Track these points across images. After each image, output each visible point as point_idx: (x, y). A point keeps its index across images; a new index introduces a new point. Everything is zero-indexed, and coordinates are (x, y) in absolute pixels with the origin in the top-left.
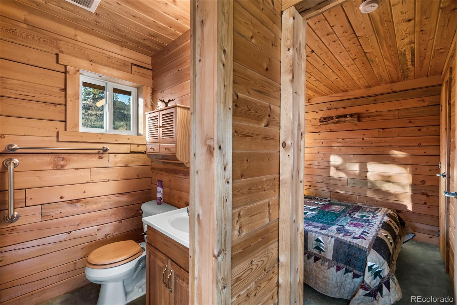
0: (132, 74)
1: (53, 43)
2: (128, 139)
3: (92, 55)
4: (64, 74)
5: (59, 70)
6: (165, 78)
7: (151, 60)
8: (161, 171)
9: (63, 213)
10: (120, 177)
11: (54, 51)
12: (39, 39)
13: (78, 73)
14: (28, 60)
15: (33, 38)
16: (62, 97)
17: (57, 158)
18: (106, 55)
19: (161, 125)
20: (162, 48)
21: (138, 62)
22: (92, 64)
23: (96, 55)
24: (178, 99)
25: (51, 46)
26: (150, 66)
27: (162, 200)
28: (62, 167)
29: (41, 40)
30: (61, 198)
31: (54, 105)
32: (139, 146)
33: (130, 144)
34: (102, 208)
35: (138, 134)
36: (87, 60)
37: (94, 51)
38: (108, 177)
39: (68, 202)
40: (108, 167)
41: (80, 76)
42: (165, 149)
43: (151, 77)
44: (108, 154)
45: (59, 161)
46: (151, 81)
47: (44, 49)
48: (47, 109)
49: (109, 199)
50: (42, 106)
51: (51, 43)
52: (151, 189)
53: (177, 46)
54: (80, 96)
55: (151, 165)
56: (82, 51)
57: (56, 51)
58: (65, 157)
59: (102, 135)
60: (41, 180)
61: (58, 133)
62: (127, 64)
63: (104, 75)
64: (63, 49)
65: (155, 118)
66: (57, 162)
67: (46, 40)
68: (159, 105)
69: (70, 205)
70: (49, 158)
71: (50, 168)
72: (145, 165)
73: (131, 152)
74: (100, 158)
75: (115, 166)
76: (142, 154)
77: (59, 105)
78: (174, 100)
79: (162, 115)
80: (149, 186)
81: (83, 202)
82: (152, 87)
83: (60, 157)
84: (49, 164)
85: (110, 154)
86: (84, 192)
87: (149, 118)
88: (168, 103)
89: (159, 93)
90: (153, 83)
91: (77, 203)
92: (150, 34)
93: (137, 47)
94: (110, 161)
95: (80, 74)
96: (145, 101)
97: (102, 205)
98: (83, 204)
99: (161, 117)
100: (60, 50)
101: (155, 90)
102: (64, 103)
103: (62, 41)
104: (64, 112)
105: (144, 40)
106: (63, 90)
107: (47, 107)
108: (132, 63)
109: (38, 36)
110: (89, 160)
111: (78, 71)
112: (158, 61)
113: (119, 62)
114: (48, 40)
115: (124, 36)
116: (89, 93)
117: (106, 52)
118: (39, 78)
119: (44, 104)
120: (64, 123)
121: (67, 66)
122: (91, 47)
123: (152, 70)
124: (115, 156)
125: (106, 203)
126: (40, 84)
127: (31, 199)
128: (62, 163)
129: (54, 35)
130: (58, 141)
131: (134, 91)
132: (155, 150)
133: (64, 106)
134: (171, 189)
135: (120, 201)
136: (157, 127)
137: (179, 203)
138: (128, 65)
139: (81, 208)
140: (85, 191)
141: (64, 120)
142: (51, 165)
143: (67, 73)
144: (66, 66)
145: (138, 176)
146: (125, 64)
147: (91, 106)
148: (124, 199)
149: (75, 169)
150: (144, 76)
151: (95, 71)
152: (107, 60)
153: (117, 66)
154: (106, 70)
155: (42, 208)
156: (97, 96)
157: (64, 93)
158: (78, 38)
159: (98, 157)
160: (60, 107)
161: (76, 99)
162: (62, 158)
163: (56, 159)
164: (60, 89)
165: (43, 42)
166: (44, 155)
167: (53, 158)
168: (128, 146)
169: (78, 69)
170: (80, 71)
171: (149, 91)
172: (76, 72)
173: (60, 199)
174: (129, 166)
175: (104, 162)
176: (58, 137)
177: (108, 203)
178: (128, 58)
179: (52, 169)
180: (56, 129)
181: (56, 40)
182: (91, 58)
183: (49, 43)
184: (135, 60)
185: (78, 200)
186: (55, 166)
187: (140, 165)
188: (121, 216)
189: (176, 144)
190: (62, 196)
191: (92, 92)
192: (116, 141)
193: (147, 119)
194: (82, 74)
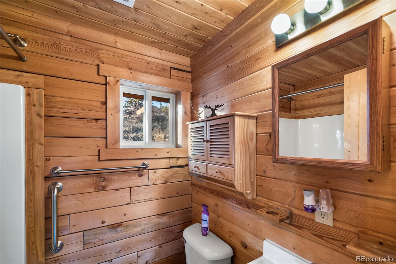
0: (171, 79)
1: (94, 54)
2: (168, 152)
3: (131, 62)
4: (105, 86)
5: (100, 82)
6: (209, 79)
7: (190, 61)
8: (203, 189)
9: (105, 240)
10: (160, 196)
11: (95, 62)
12: (81, 51)
13: (118, 83)
14: (71, 75)
15: (76, 51)
16: (103, 111)
17: (99, 179)
18: (146, 60)
19: (209, 139)
20: (204, 44)
21: (177, 65)
22: (131, 72)
23: (135, 62)
24: (228, 104)
25: (92, 57)
26: (188, 68)
27: (208, 230)
28: (104, 188)
29: (84, 51)
30: (103, 222)
31: (95, 121)
32: (178, 160)
33: (170, 158)
34: (142, 231)
35: (177, 146)
36: (127, 68)
37: (134, 57)
38: (149, 196)
39: (110, 227)
40: (148, 185)
41: (121, 86)
42: (217, 172)
43: (190, 81)
44: (148, 170)
45: (100, 182)
46: (190, 85)
47: (86, 61)
48: (89, 126)
49: (149, 221)
50: (84, 123)
51: (92, 53)
52: (191, 207)
53: (225, 36)
54: (120, 109)
55: (191, 180)
56: (122, 59)
57: (97, 62)
58: (106, 177)
59: (142, 150)
60: (83, 204)
61: (99, 151)
62: (166, 68)
63: (143, 82)
64: (103, 59)
65: (199, 130)
66: (99, 183)
67: (88, 51)
68: (200, 112)
69: (111, 230)
70: (91, 180)
71: (92, 190)
72: (185, 180)
73: (171, 167)
74: (140, 175)
75: (154, 184)
76: (182, 168)
77: (100, 121)
78: (223, 105)
79: (210, 126)
80: (189, 204)
81: (124, 227)
82: (191, 92)
83: (101, 178)
84: (91, 186)
85: (149, 170)
86: (125, 215)
87: (191, 129)
88: (215, 109)
89: (200, 97)
90: (192, 87)
91: (118, 227)
92: (194, 26)
93: (177, 46)
94: (149, 179)
95: (120, 84)
96: (185, 107)
97: (142, 229)
98: (124, 228)
99: (209, 128)
100: (100, 60)
101: (195, 95)
102: (105, 118)
103: (103, 50)
104: (105, 127)
105: (186, 36)
106: (104, 103)
107: (89, 124)
108: (171, 67)
109: (80, 48)
110: (130, 178)
111: (118, 81)
112: (199, 61)
113: (158, 67)
114: (90, 50)
115: (163, 35)
116: (132, 101)
117: (146, 58)
118: (81, 93)
119: (86, 121)
120: (105, 139)
121: (108, 77)
122: (131, 54)
123: (191, 72)
124: (155, 172)
125: (146, 226)
126: (83, 99)
127: (74, 225)
128: (103, 184)
129: (95, 45)
130: (99, 160)
131: (172, 97)
132: (200, 169)
133: (105, 121)
134: (218, 217)
135: (160, 223)
136: (204, 141)
137: (230, 239)
138: (167, 70)
139: (122, 233)
140: (126, 213)
141: (105, 136)
142: (93, 187)
143: (108, 85)
144: (106, 77)
145: (178, 193)
146: (164, 69)
147: (133, 112)
148: (164, 220)
149: (116, 189)
150: (182, 79)
151: (135, 79)
152: (146, 66)
153: (156, 71)
154: (145, 77)
155: (84, 235)
156: (137, 103)
157: (105, 106)
158: (118, 45)
159: (138, 175)
160: (101, 123)
161: (116, 112)
162: (103, 178)
163: (97, 180)
164: (101, 103)
165: (85, 53)
166: (87, 176)
167: (94, 179)
168: (168, 160)
169: (118, 79)
170: (120, 81)
171: (189, 95)
172: (116, 82)
173: (102, 224)
174: (169, 182)
175: (144, 180)
176: (99, 155)
177: (148, 226)
178: (167, 62)
179: (94, 191)
180: (98, 146)
181: (98, 50)
182: (131, 65)
183: (91, 55)
184: (174, 63)
185: (119, 225)
186: (97, 188)
187: (180, 180)
188: (161, 240)
189: (234, 168)
190: (103, 220)
191: (134, 100)
192: (156, 155)
193: (189, 131)
194: (123, 85)
